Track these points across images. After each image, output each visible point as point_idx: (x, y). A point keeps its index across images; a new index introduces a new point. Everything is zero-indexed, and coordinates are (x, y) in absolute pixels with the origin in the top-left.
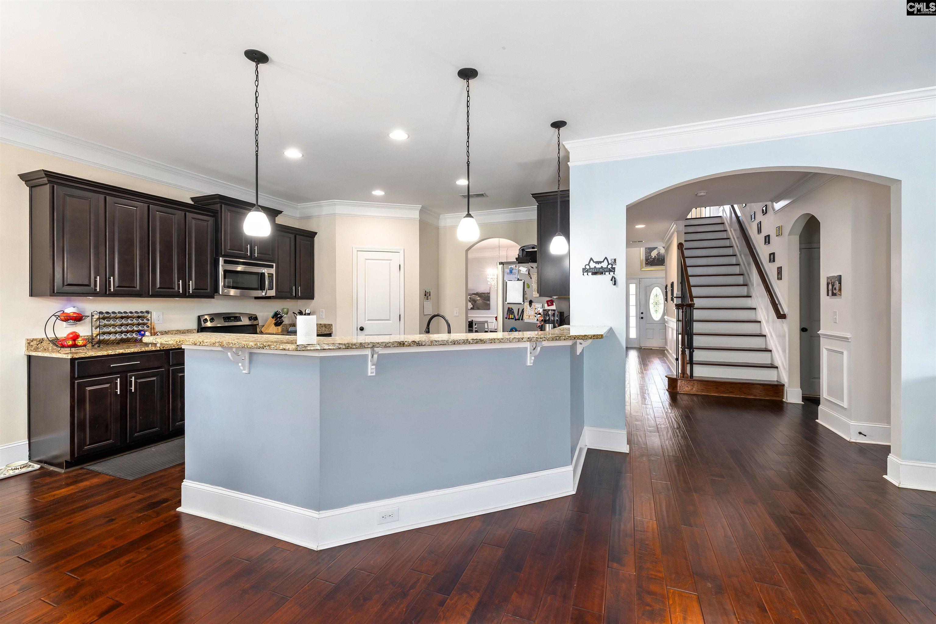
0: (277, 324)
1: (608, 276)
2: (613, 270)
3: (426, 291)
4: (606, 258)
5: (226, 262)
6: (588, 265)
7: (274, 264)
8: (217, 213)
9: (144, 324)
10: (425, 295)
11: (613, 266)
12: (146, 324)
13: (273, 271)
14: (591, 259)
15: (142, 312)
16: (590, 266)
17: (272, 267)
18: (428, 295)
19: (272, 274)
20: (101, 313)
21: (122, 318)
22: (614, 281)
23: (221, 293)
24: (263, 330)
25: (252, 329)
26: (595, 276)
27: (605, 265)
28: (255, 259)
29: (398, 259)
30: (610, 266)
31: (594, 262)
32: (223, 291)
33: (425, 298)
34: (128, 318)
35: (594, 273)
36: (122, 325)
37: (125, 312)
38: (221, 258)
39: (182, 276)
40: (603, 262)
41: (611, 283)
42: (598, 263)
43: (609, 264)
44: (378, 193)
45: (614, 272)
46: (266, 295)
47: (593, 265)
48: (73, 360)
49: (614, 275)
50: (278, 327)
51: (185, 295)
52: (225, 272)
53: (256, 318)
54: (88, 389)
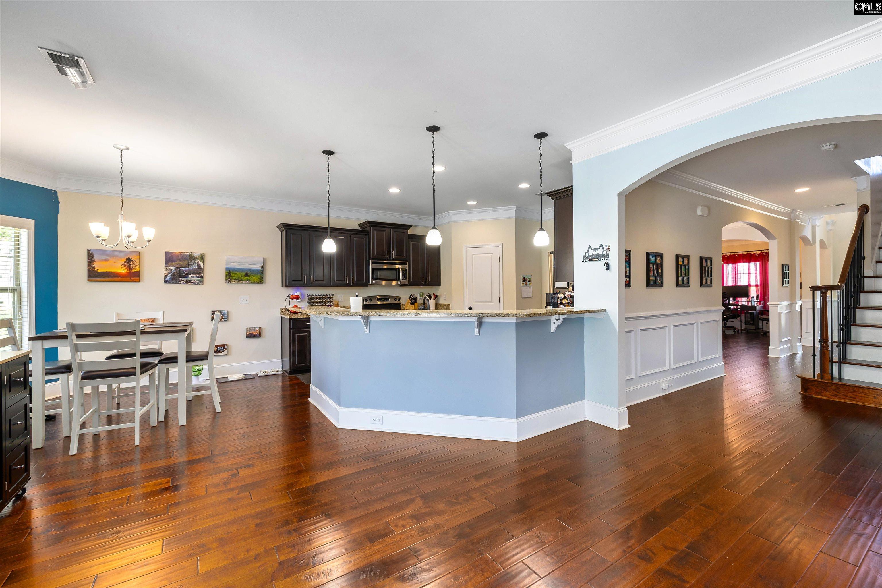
0: (412, 303)
1: (602, 263)
2: (607, 256)
3: (524, 278)
4: (601, 245)
5: (373, 263)
6: (588, 252)
7: (407, 263)
8: (369, 232)
9: (331, 302)
10: (524, 281)
11: (607, 253)
12: (332, 301)
13: (407, 267)
14: (590, 247)
15: (329, 295)
16: (589, 254)
17: (405, 264)
18: (528, 281)
19: (406, 270)
20: (310, 295)
21: (320, 298)
22: (607, 268)
23: (371, 283)
24: (405, 307)
25: (397, 307)
26: (592, 262)
27: (600, 251)
28: (393, 260)
29: (498, 252)
30: (604, 253)
31: (592, 249)
32: (372, 282)
33: (523, 283)
34: (322, 298)
35: (591, 260)
36: (320, 302)
37: (321, 295)
38: (371, 261)
39: (348, 274)
40: (599, 249)
41: (605, 268)
42: (596, 250)
43: (604, 250)
44: (472, 203)
45: (608, 257)
46: (400, 283)
47: (591, 252)
48: (290, 319)
49: (607, 261)
50: (413, 305)
51: (350, 285)
52: (373, 270)
53: (399, 299)
54: (297, 335)
